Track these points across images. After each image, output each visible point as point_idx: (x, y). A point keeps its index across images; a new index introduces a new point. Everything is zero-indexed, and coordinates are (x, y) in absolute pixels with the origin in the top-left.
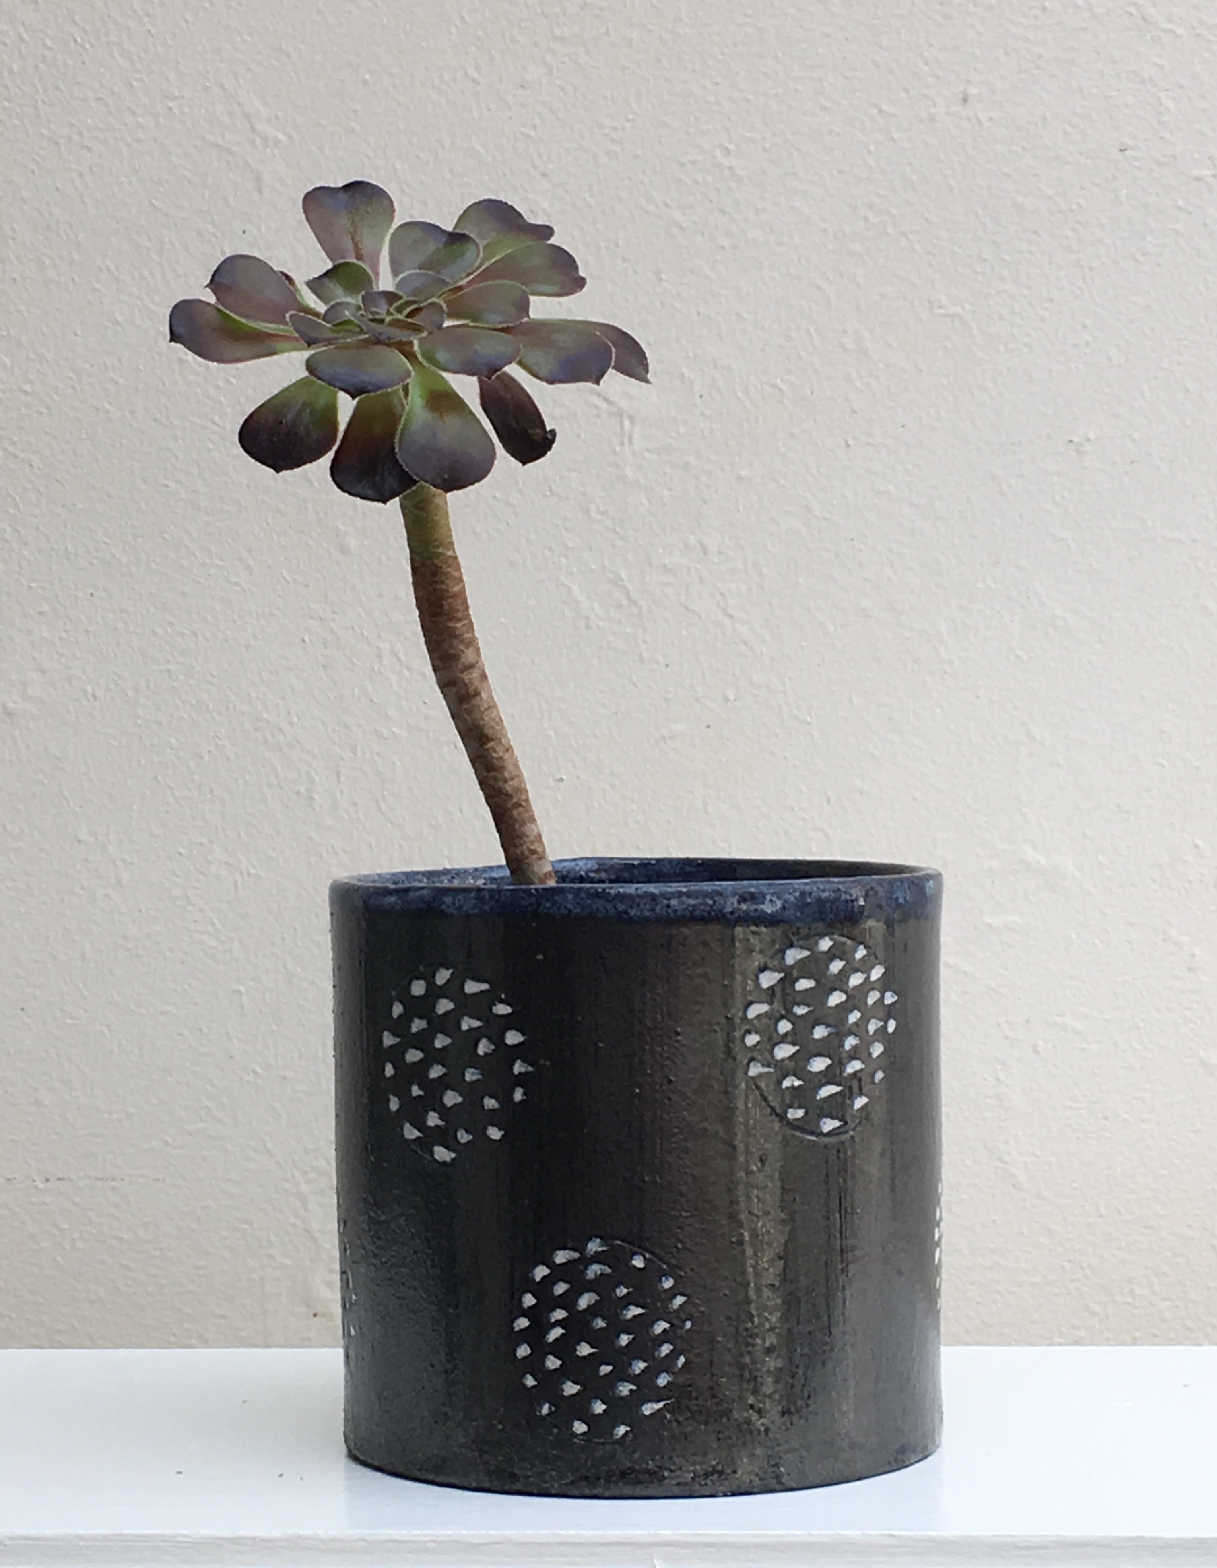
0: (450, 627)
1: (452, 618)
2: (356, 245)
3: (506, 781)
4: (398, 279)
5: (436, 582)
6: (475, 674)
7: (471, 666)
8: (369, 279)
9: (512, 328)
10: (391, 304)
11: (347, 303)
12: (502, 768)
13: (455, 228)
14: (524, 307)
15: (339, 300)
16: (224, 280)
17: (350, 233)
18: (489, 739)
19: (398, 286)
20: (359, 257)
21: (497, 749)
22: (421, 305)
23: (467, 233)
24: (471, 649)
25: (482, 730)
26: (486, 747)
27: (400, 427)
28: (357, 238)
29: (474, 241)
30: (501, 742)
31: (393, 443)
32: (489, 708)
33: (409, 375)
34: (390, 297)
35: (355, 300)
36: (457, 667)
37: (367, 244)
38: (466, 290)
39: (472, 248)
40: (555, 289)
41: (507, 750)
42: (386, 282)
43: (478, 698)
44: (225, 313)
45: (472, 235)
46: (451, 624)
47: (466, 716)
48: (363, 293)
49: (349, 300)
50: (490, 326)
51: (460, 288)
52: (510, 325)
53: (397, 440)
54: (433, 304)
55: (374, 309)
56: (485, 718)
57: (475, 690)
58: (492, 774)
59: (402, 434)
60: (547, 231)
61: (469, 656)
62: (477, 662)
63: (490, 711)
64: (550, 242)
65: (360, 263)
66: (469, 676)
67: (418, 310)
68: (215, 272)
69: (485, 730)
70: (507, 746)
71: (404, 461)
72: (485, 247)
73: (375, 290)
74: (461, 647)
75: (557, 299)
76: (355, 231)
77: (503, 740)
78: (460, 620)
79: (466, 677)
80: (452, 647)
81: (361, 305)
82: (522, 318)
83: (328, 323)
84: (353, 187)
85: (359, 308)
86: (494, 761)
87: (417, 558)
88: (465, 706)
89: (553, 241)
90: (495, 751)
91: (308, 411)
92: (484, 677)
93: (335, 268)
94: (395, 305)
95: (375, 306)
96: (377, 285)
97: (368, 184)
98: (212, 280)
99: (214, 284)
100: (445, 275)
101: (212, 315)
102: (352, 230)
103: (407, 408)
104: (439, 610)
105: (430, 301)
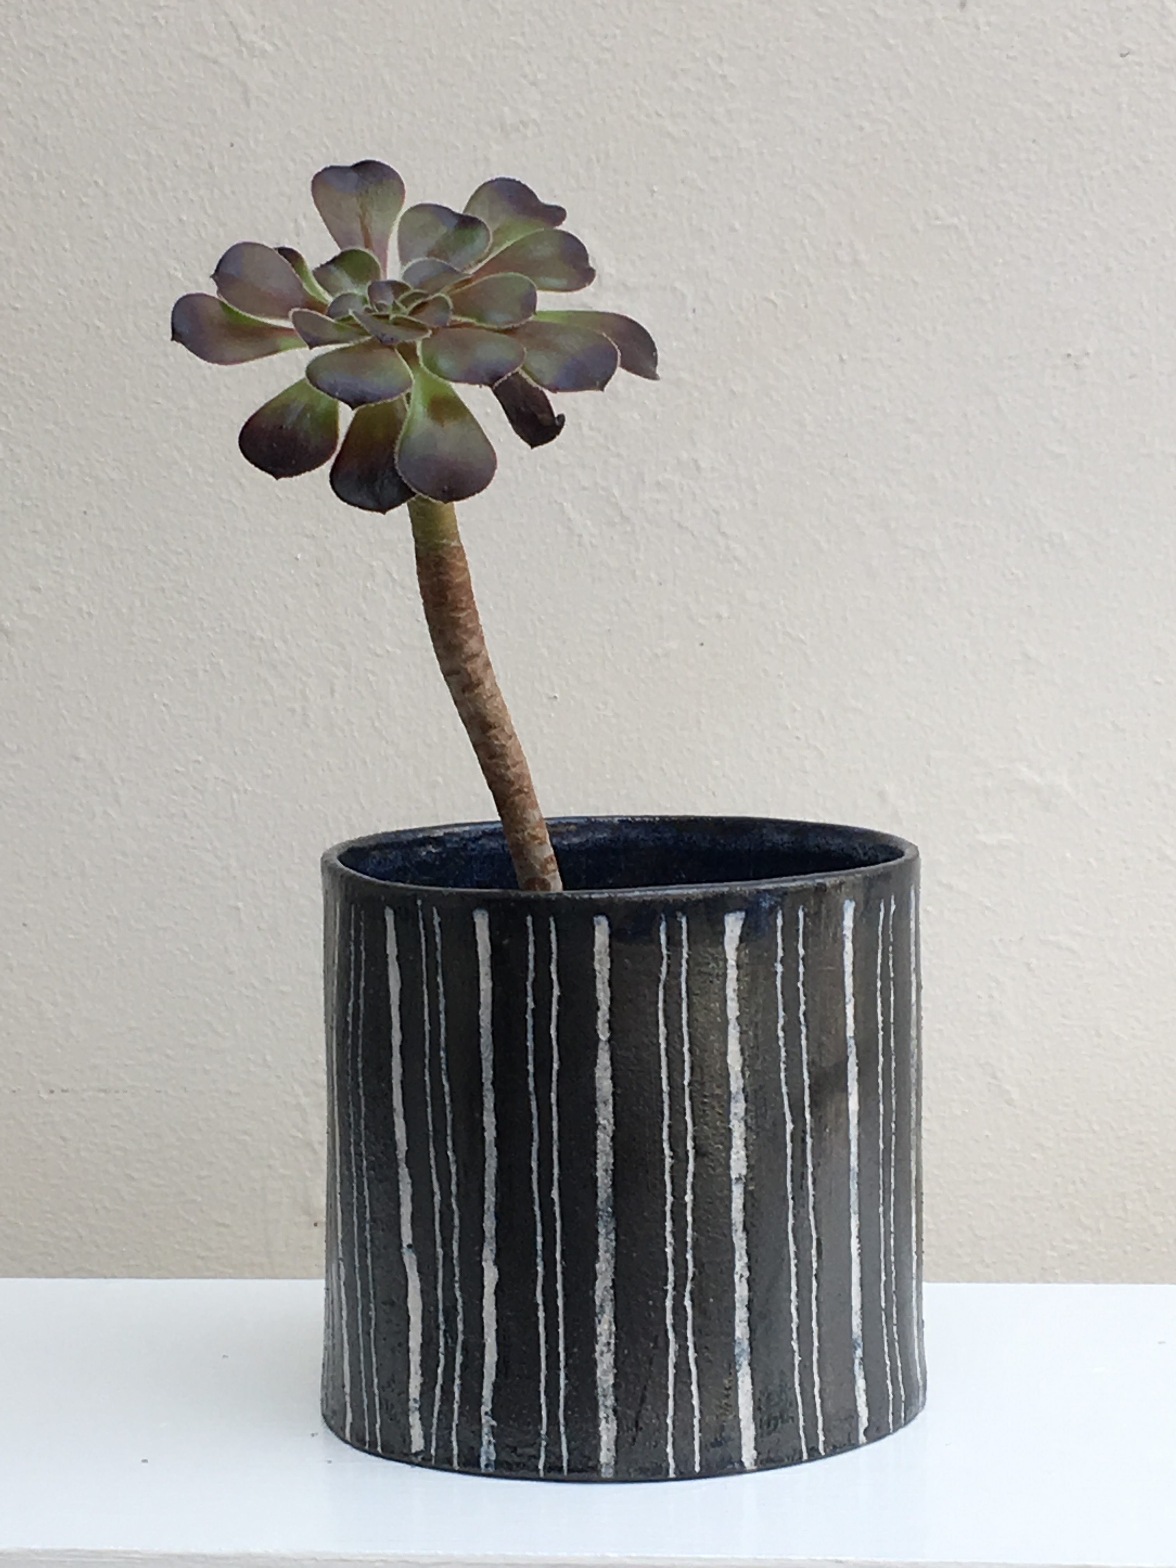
0: (453, 618)
1: (456, 609)
2: (365, 229)
3: (508, 768)
4: (405, 268)
5: (441, 573)
6: (479, 662)
7: (476, 655)
8: (377, 268)
9: (517, 328)
10: (396, 296)
11: (354, 295)
12: (503, 756)
13: (466, 209)
14: (529, 304)
15: (343, 292)
16: (230, 270)
17: (360, 217)
18: (491, 727)
19: (405, 276)
20: (367, 245)
21: (500, 737)
22: (427, 299)
23: (476, 216)
24: (475, 638)
25: (485, 717)
26: (488, 734)
27: (400, 437)
28: (366, 221)
29: (485, 225)
30: (503, 730)
31: (392, 453)
32: (492, 696)
33: (409, 384)
34: (397, 287)
35: (360, 291)
36: (460, 656)
37: (375, 228)
38: (474, 283)
39: (482, 233)
40: (564, 283)
41: (510, 737)
42: (393, 271)
43: (481, 687)
44: (229, 308)
45: (483, 220)
46: (453, 614)
47: (469, 705)
48: (369, 283)
49: (356, 291)
50: (495, 327)
51: (468, 281)
52: (516, 325)
53: (397, 449)
54: (440, 298)
55: (382, 302)
56: (488, 707)
57: (479, 679)
58: (494, 761)
59: (402, 444)
60: (557, 214)
61: (472, 645)
62: (481, 652)
63: (493, 699)
64: (559, 228)
65: (367, 251)
66: (474, 666)
67: (423, 304)
68: (221, 261)
69: (488, 719)
70: (509, 733)
71: (403, 473)
72: (495, 233)
73: (382, 279)
74: (465, 637)
75: (564, 294)
76: (364, 214)
77: (506, 728)
78: (463, 610)
79: (469, 667)
80: (456, 636)
81: (368, 298)
82: (529, 316)
83: (332, 317)
84: (364, 167)
85: (365, 301)
86: (497, 748)
87: (422, 548)
88: (467, 695)
89: (564, 227)
90: (497, 739)
91: (308, 415)
92: (488, 665)
93: (342, 254)
94: (402, 296)
95: (383, 299)
96: (385, 275)
97: (379, 163)
98: (217, 271)
99: (220, 275)
100: (453, 264)
101: (215, 310)
102: (361, 213)
103: (409, 414)
104: (443, 600)
105: (437, 295)
